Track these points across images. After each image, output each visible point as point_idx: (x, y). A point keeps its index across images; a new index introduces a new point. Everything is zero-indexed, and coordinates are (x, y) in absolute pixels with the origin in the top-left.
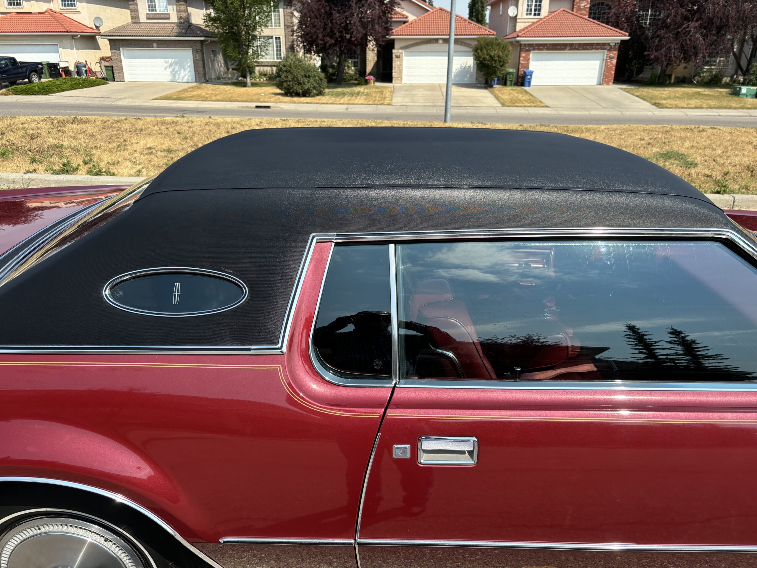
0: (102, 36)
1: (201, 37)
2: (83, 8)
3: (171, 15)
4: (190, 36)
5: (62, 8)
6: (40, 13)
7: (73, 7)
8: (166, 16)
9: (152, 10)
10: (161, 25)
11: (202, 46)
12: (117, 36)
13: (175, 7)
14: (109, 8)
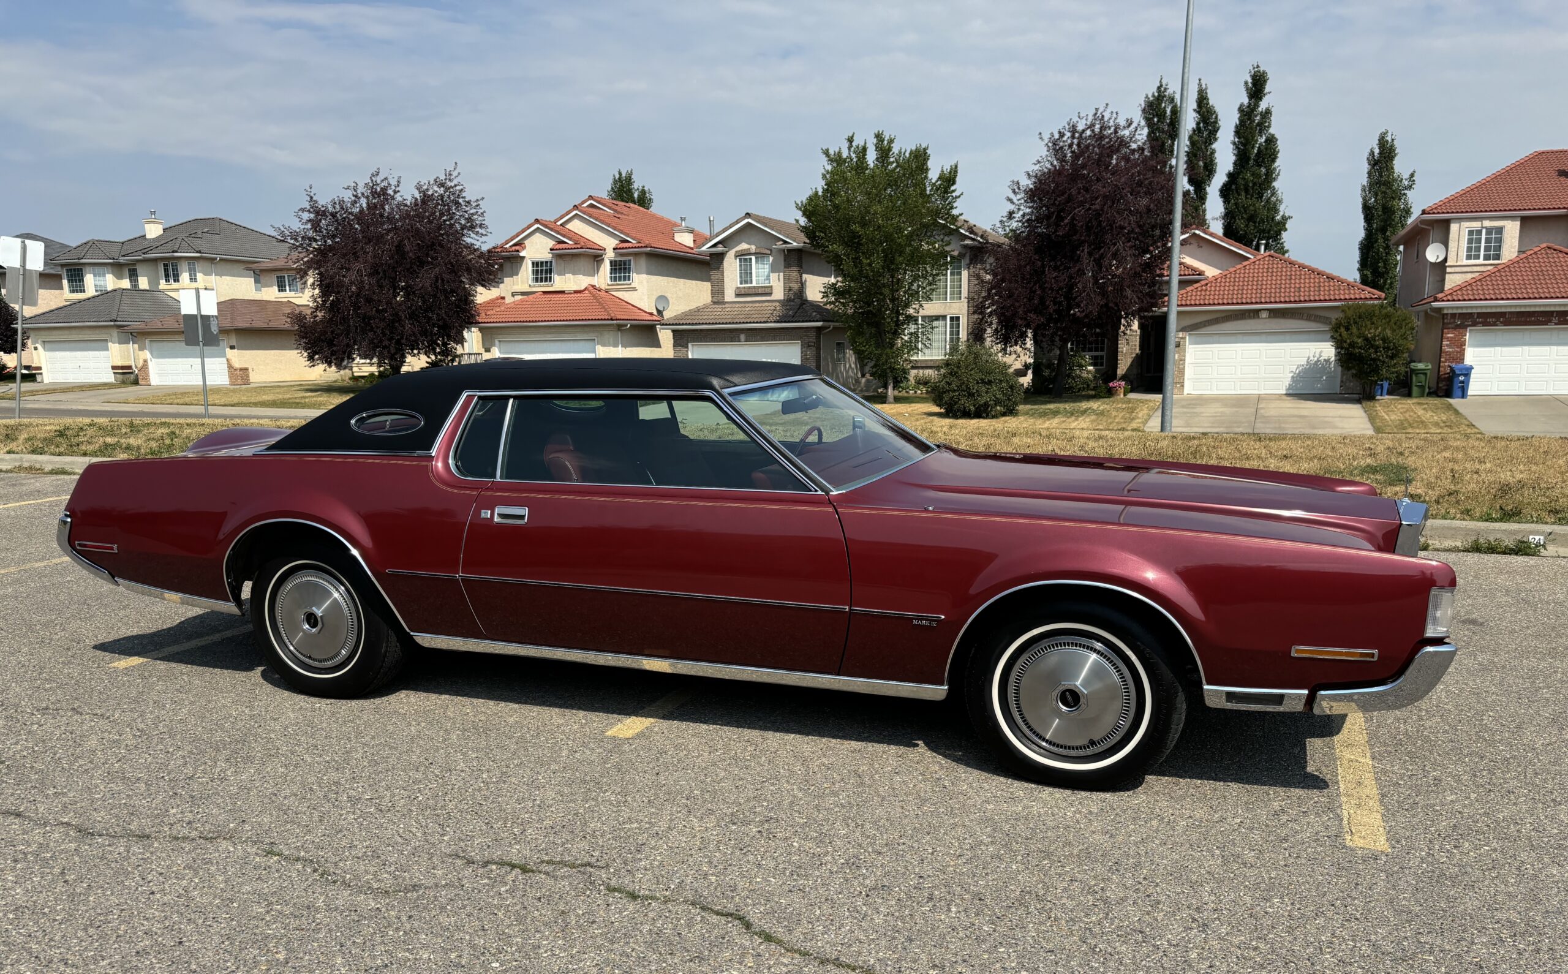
0: (663, 325)
1: (817, 321)
2: (641, 282)
3: (774, 288)
4: (799, 321)
5: (610, 283)
6: (576, 292)
7: (627, 282)
8: (767, 291)
9: (746, 282)
10: (757, 305)
11: (818, 337)
12: (686, 324)
13: (782, 275)
14: (682, 280)
